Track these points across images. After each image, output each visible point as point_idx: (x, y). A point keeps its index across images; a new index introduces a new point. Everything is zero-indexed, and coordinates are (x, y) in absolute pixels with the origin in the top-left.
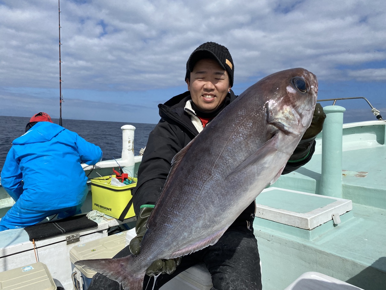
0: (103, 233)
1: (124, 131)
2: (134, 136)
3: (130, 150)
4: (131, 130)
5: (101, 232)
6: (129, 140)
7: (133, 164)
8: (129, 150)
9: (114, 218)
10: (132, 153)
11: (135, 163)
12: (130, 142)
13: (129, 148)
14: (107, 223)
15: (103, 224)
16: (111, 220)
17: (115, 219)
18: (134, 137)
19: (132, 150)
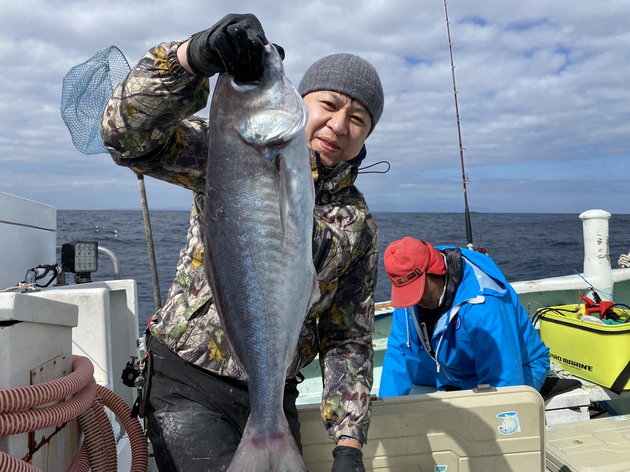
0: (580, 412)
1: (586, 221)
2: (608, 229)
3: (602, 256)
4: (602, 218)
5: (576, 409)
6: (600, 237)
7: (611, 286)
8: (600, 258)
9: (599, 385)
10: (606, 262)
11: (613, 283)
12: (601, 242)
13: (600, 253)
14: (587, 395)
15: (579, 395)
16: (593, 389)
17: (601, 388)
18: (607, 232)
19: (605, 258)
